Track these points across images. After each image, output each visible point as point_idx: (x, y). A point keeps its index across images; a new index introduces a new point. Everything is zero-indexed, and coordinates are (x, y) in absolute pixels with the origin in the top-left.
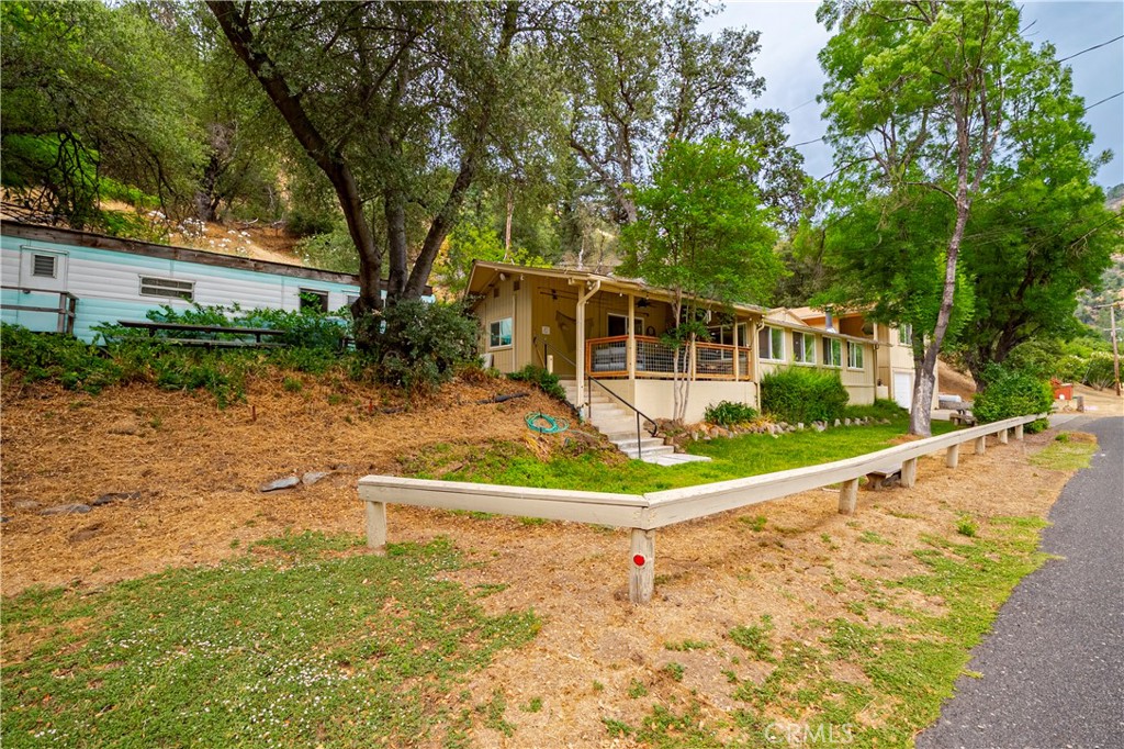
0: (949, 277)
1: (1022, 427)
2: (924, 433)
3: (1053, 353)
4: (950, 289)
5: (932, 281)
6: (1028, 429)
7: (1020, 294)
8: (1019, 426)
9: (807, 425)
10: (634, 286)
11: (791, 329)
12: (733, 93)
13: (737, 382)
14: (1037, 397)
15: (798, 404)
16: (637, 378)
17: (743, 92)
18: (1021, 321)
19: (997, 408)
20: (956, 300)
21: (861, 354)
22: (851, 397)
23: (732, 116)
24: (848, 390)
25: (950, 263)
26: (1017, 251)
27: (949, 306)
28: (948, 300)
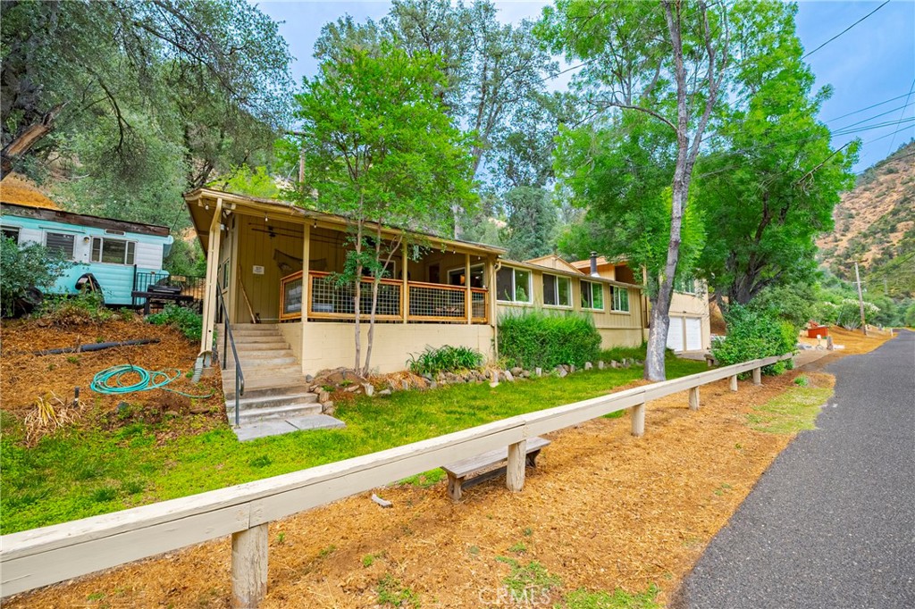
0: (675, 211)
1: (759, 370)
2: (657, 378)
3: (807, 299)
4: (677, 224)
5: (661, 217)
6: (768, 372)
7: (758, 236)
8: (756, 369)
9: (546, 369)
10: (287, 210)
11: (540, 271)
12: (532, 74)
13: (469, 325)
14: (776, 339)
15: (535, 348)
16: (309, 320)
17: (543, 74)
18: (762, 264)
19: (735, 350)
20: (683, 235)
21: (626, 299)
22: (604, 340)
23: (532, 95)
24: (602, 333)
25: (675, 197)
26: (748, 190)
27: (677, 243)
28: (675, 236)
